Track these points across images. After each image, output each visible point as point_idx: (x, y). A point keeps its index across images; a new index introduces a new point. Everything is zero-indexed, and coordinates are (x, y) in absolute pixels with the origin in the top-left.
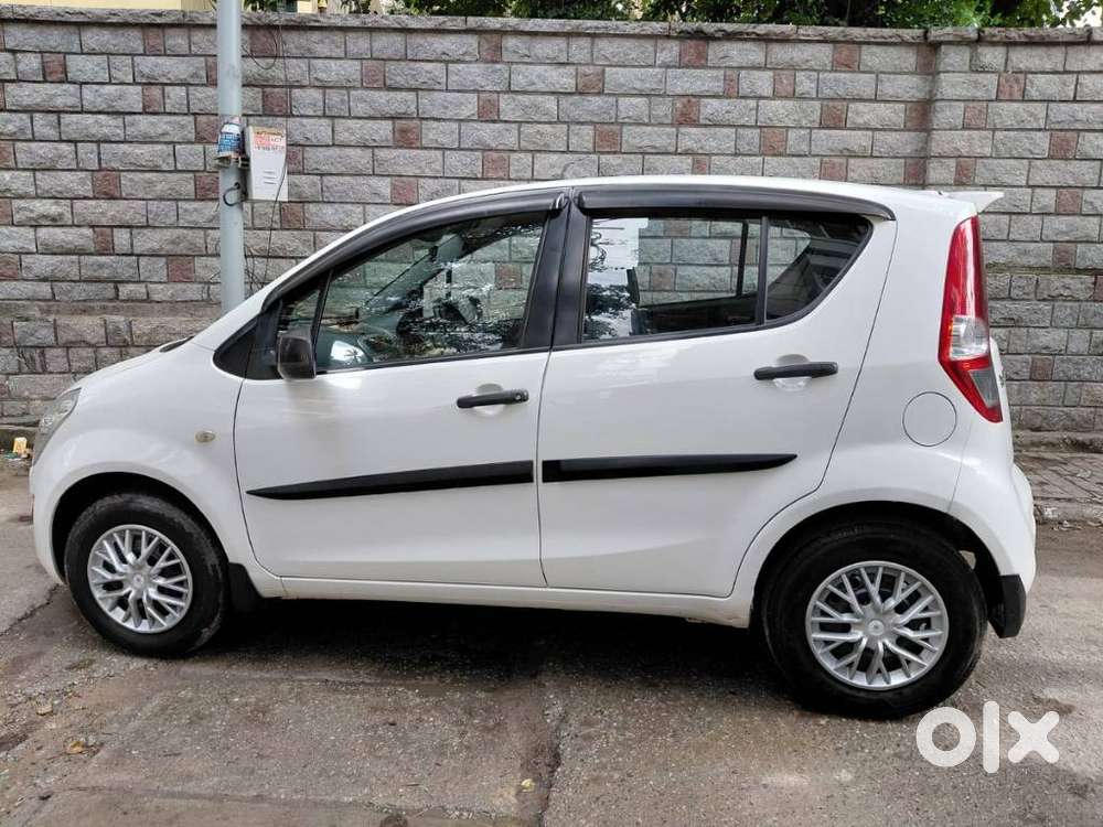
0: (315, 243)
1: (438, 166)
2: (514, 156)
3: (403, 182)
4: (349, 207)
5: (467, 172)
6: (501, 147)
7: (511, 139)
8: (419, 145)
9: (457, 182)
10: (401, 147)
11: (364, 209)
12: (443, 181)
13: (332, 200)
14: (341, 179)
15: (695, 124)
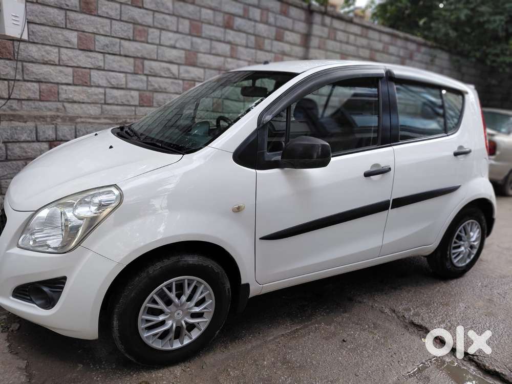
0: (23, 70)
1: (107, 29)
2: (151, 30)
3: (86, 36)
4: (48, 48)
5: (124, 35)
6: (144, 23)
7: (149, 20)
8: (96, 13)
9: (118, 40)
10: (85, 13)
11: (59, 51)
12: (111, 39)
13: (36, 41)
14: (43, 28)
15: (232, 28)
